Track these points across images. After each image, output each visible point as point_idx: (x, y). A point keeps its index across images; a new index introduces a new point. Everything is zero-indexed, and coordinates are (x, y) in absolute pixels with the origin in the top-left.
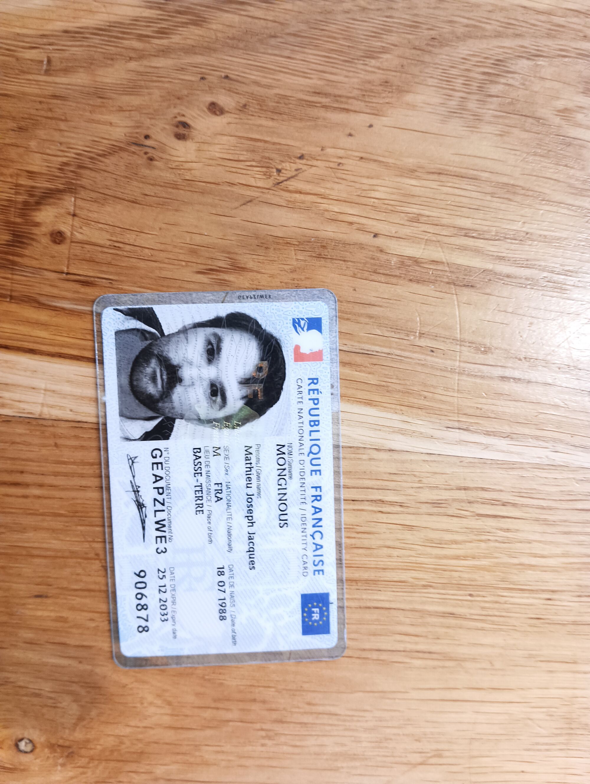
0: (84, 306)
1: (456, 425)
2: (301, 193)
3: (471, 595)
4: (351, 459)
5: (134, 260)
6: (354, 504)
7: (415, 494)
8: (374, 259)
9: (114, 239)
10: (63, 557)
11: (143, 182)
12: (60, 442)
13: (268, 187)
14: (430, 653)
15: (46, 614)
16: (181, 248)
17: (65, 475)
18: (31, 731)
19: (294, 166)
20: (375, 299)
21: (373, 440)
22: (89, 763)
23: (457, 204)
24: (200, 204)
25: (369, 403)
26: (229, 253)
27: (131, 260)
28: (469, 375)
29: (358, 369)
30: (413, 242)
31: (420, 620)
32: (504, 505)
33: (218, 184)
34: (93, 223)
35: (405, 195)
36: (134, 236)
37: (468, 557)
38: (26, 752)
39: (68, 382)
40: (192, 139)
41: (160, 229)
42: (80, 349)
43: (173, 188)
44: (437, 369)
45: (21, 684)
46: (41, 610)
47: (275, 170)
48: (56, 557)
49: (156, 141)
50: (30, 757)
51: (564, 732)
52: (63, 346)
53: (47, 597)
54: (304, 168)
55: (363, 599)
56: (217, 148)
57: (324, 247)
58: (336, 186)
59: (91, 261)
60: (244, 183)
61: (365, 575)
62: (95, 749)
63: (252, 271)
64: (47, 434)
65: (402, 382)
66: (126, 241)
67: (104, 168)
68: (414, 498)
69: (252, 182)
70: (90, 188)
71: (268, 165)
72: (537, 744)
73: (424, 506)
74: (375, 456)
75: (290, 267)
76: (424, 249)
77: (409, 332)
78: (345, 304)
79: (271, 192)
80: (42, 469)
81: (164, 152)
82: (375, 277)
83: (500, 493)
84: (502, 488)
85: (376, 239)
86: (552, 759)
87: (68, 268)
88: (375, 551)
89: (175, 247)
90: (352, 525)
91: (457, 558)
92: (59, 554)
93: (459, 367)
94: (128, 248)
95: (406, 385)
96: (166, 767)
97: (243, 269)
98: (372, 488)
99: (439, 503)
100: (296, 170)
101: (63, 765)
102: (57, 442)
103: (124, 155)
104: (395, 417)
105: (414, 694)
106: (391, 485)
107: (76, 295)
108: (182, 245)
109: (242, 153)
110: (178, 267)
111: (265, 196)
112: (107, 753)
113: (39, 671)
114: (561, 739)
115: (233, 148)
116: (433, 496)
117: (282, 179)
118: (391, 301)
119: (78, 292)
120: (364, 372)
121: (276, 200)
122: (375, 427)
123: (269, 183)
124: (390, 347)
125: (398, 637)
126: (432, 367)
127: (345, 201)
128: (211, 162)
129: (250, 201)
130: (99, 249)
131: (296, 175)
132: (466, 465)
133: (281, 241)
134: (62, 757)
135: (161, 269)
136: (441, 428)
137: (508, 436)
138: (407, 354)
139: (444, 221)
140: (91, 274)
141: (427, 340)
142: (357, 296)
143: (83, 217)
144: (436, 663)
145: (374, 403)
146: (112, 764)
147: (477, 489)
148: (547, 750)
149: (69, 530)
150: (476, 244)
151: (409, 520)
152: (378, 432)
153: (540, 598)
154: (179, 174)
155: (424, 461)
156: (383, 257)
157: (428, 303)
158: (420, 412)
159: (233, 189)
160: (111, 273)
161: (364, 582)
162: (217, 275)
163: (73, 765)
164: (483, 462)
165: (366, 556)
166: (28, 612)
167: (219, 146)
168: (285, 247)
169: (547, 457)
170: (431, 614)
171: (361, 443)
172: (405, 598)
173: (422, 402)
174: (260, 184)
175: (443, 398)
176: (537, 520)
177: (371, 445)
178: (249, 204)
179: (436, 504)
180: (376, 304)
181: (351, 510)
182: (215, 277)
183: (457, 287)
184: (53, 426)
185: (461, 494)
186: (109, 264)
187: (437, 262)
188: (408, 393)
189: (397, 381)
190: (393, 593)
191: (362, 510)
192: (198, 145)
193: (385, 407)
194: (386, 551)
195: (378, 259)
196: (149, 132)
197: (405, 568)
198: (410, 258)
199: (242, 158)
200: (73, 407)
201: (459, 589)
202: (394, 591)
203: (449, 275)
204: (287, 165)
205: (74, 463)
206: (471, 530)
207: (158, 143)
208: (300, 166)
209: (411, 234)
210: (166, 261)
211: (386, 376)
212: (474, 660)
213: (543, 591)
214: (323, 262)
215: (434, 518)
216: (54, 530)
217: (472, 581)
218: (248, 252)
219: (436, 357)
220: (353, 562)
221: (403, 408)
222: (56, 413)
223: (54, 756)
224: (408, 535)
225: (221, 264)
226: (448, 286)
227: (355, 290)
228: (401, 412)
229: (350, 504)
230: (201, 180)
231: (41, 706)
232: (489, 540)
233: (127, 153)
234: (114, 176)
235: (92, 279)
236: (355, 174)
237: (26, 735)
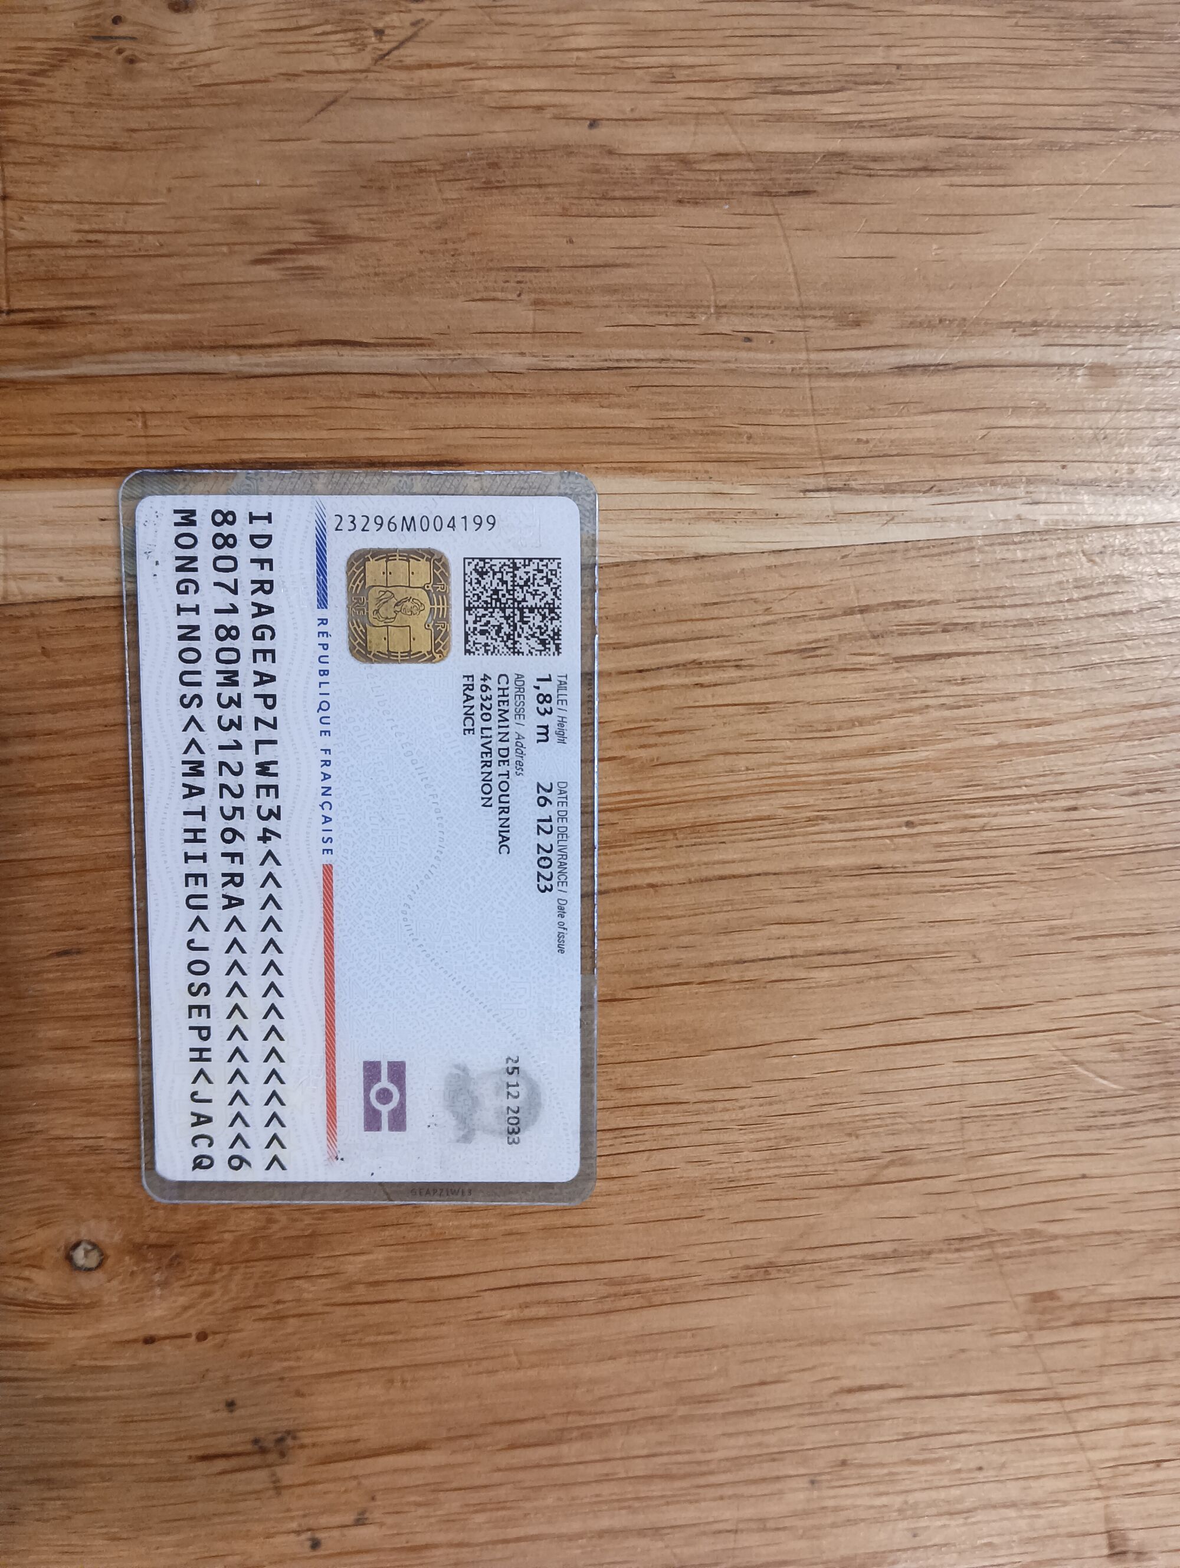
0: (50, 368)
1: (822, 482)
2: (429, 66)
3: (909, 824)
4: (622, 589)
5: (130, 261)
6: (643, 678)
7: (762, 638)
8: (598, 171)
9: (86, 227)
10: (97, 870)
11: (124, 108)
12: (51, 644)
13: (362, 67)
14: (846, 952)
15: (83, 985)
16: (216, 219)
17: (73, 707)
18: (92, 1223)
19: (409, 18)
20: (616, 252)
21: (659, 542)
22: (213, 1272)
23: (747, 33)
24: (237, 127)
25: (639, 468)
26: (308, 211)
27: (124, 261)
28: (830, 375)
29: (605, 402)
30: (671, 123)
31: (814, 890)
32: (944, 631)
33: (266, 81)
34: (41, 205)
35: (636, 33)
36: (122, 215)
37: (889, 747)
38: (89, 1270)
39: (46, 523)
40: (203, 7)
41: (169, 190)
42: (57, 455)
43: (181, 107)
44: (764, 374)
45: (59, 1132)
46: (72, 979)
47: (371, 33)
48: (82, 871)
49: (135, 24)
50: (99, 1276)
51: (1157, 1082)
52: (23, 455)
53: (79, 952)
54: (429, 16)
55: (692, 865)
56: (253, 13)
57: (494, 165)
58: (497, 41)
59: (50, 278)
60: (315, 68)
61: (686, 816)
62: (221, 1241)
63: (358, 239)
64: (24, 633)
65: (698, 413)
66: (110, 226)
67: (47, 96)
68: (762, 645)
69: (331, 63)
70: (25, 139)
71: (356, 25)
72: (1103, 1113)
73: (783, 659)
74: (668, 575)
75: (433, 218)
76: (695, 134)
77: (694, 308)
78: (556, 274)
79: (371, 75)
80: (27, 702)
81: (153, 42)
82: (607, 207)
83: (933, 607)
84: (937, 596)
85: (594, 131)
86: (1141, 1142)
87: (8, 301)
88: (701, 766)
89: (204, 219)
90: (647, 721)
91: (869, 752)
92: (89, 865)
93: (808, 361)
94: (114, 239)
95: (706, 417)
96: (363, 1258)
97: (344, 239)
98: (673, 641)
99: (815, 649)
100: (413, 24)
101: (164, 1284)
102: (46, 645)
103: (80, 62)
104: (695, 487)
105: (826, 1041)
106: (711, 627)
107: (31, 352)
108: (216, 213)
109: (301, 12)
110: (215, 259)
111: (360, 86)
112: (246, 1247)
113: (90, 1101)
114: (1152, 1097)
115: (283, 7)
116: (800, 635)
117: (387, 47)
118: (648, 252)
119: (33, 344)
120: (618, 405)
121: (384, 90)
122: (657, 514)
123: (366, 59)
124: (662, 347)
125: (775, 930)
126: (754, 373)
127: (520, 67)
128: (245, 42)
129: (334, 102)
130: (61, 252)
131: (415, 35)
132: (856, 561)
133: (407, 169)
134: (159, 1269)
135: (184, 268)
136: (793, 494)
137: (931, 488)
138: (696, 354)
139: (725, 71)
140: (53, 304)
141: (735, 320)
142: (577, 252)
143: (22, 197)
144: (861, 971)
145: (651, 466)
146: (259, 1268)
147: (885, 606)
148: (1127, 1125)
149: (99, 815)
150: (799, 106)
151: (759, 692)
152: (666, 525)
153: (1054, 809)
154: (189, 78)
155: (770, 567)
156: (615, 163)
157: (722, 241)
158: (743, 469)
159: (295, 85)
160: (91, 295)
161: (688, 831)
162: (294, 260)
163: (182, 1283)
164: (889, 549)
165: (684, 778)
166: (48, 988)
167: (257, 9)
168: (418, 180)
169: (1019, 517)
170: (833, 874)
171: (638, 553)
172: (777, 849)
173: (745, 448)
174: (347, 64)
175: (787, 432)
176: (1021, 650)
177: (657, 553)
178: (332, 108)
179: (807, 651)
180: (618, 262)
181: (638, 691)
182: (290, 265)
183: (775, 199)
184: (33, 615)
185: (854, 623)
186: (85, 276)
187: (727, 155)
188: (713, 433)
189: (689, 414)
190: (750, 844)
191: (661, 688)
192: (215, 15)
193: (673, 471)
194: (722, 762)
195: (607, 171)
196: (119, 11)
197: (767, 789)
198: (669, 156)
199: (303, 22)
200: (64, 572)
201: (883, 815)
202: (751, 840)
203: (756, 177)
204: (393, 19)
205: (85, 682)
206: (887, 692)
207: (141, 28)
208: (420, 15)
209: (663, 109)
210: (190, 250)
211: (664, 406)
212: (938, 954)
213: (1058, 793)
214: (496, 197)
215: (809, 680)
216: (69, 819)
217: (907, 794)
218: (345, 203)
219: (757, 350)
220: (660, 794)
221: (708, 466)
222: (34, 589)
223: (144, 1269)
224: (761, 724)
225: (299, 236)
226: (757, 199)
227: (571, 242)
228: (705, 476)
229: (635, 679)
230: (232, 79)
231: (102, 1171)
232: (927, 707)
233: (86, 58)
234: (69, 108)
235: (57, 313)
236: (530, 9)
237: (84, 1233)
